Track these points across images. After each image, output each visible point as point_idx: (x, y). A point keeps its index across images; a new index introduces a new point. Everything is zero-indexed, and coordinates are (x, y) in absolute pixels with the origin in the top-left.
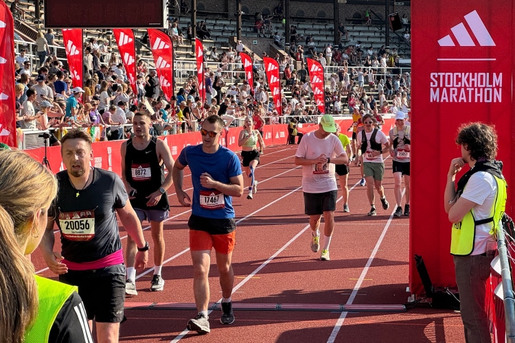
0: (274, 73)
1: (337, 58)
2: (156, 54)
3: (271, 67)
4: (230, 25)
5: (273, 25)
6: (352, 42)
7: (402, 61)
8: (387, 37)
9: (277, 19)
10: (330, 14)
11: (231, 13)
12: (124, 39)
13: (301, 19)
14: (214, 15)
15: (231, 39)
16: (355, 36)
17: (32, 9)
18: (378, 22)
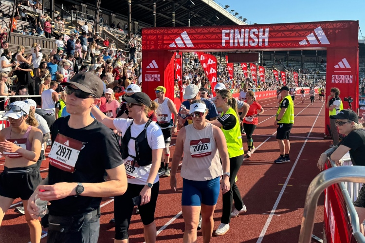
0: (284, 76)
1: (302, 72)
2: (252, 70)
3: (283, 74)
4: (272, 62)
5: (284, 62)
6: (306, 67)
7: (321, 73)
8: (316, 66)
9: (285, 61)
10: (300, 59)
11: (272, 59)
12: (244, 66)
13: (291, 61)
14: (267, 60)
15: (272, 66)
16: (307, 66)
17: (219, 58)
18: (314, 62)
